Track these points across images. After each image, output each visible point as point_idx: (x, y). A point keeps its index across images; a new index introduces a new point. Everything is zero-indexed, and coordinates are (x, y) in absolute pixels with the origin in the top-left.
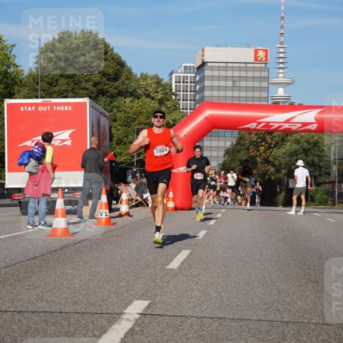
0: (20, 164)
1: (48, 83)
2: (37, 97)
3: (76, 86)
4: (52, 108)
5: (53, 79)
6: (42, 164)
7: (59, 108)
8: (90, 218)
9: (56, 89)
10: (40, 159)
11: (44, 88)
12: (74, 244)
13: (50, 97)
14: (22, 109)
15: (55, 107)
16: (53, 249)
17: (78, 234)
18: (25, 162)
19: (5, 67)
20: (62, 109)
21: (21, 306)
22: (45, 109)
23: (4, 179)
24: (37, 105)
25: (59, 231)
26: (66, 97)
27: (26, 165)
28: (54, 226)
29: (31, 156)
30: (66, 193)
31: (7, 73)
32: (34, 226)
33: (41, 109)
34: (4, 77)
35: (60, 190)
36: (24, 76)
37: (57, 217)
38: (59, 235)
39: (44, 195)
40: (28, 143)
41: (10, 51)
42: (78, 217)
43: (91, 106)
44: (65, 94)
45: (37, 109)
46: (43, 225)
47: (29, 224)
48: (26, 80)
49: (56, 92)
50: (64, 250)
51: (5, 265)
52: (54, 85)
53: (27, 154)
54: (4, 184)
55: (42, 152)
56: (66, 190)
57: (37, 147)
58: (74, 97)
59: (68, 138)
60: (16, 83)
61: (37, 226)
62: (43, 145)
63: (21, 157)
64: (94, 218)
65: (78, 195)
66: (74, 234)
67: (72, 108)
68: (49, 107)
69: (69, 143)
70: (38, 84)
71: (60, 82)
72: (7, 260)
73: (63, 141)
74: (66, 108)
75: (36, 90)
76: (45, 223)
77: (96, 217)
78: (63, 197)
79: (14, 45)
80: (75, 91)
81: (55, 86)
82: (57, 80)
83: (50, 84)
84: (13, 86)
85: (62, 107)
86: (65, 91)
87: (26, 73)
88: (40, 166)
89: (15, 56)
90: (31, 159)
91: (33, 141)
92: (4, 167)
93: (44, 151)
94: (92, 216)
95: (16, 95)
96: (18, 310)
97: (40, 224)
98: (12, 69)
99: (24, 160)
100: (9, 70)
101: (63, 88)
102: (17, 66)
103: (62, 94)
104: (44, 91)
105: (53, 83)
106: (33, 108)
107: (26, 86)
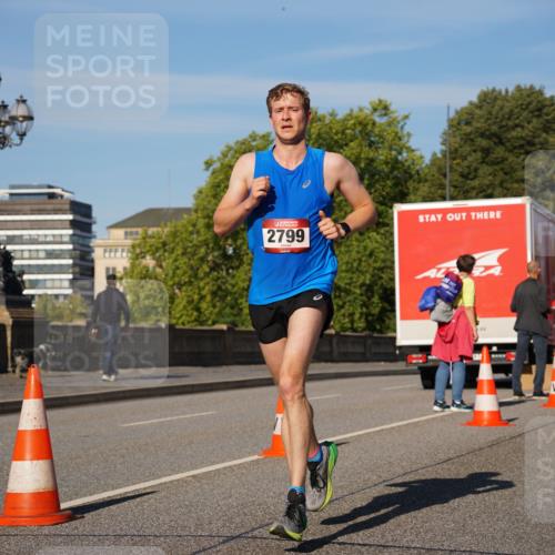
0: (423, 309)
1: (462, 175)
2: (443, 199)
3: (507, 177)
4: (469, 216)
5: (468, 167)
6: (456, 308)
7: (480, 216)
8: (535, 394)
9: (476, 183)
10: (453, 299)
11: (455, 183)
12: (512, 438)
13: (466, 198)
14: (421, 219)
15: (473, 214)
16: (476, 447)
17: (516, 422)
18: (430, 305)
19: (394, 153)
20: (486, 217)
21: (430, 540)
22: (457, 217)
23: (395, 331)
24: (445, 212)
25: (486, 416)
26: (490, 196)
27: (432, 309)
28: (476, 409)
29: (438, 296)
30: (495, 353)
31: (397, 161)
32: (444, 406)
33: (450, 217)
34: (393, 168)
35: (485, 349)
36: (424, 165)
37: (481, 392)
38: (485, 423)
39: (462, 358)
40: (432, 273)
41: (402, 128)
42: (516, 394)
43: (534, 210)
44: (489, 191)
45: (444, 218)
46: (458, 406)
47: (436, 403)
48: (427, 171)
49: (474, 188)
50: (495, 447)
51: (402, 472)
52: (471, 177)
53: (433, 292)
54: (394, 339)
55: (456, 288)
56: (495, 349)
57: (447, 280)
58: (505, 196)
59: (495, 262)
60: (411, 177)
61: (448, 407)
62: (458, 277)
63: (423, 298)
64: (542, 394)
65: (513, 357)
66: (510, 421)
67: (502, 215)
68: (464, 215)
69: (497, 271)
70: (445, 176)
71: (480, 172)
72: (404, 464)
73: (487, 268)
74: (492, 215)
75: (442, 186)
76: (462, 402)
77: (545, 392)
78: (490, 359)
79: (406, 117)
80: (505, 185)
81: (471, 179)
82: (476, 170)
83: (465, 176)
84: (406, 182)
85: (486, 214)
86: (488, 186)
87: (427, 160)
88: (454, 311)
89: (409, 135)
90: (439, 300)
91: (439, 269)
92: (394, 311)
93: (459, 286)
94: (539, 392)
95: (412, 197)
96: (427, 546)
97: (454, 404)
98: (405, 155)
99: (427, 302)
100: (400, 158)
101: (487, 182)
102: (413, 151)
103: (484, 191)
104: (455, 187)
105: (469, 174)
106: (440, 217)
107: (426, 181)
